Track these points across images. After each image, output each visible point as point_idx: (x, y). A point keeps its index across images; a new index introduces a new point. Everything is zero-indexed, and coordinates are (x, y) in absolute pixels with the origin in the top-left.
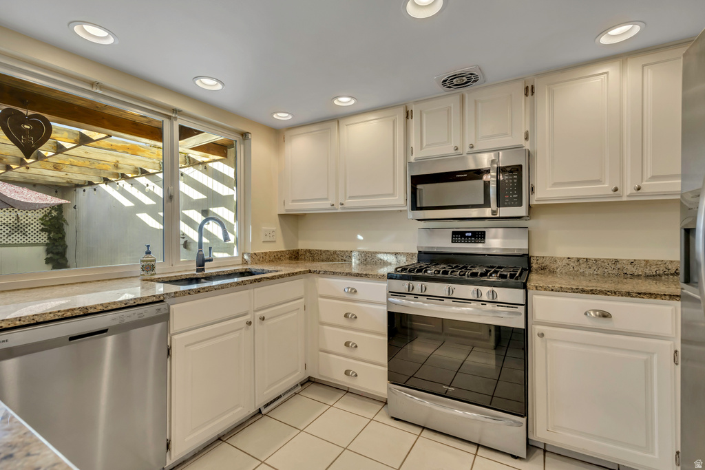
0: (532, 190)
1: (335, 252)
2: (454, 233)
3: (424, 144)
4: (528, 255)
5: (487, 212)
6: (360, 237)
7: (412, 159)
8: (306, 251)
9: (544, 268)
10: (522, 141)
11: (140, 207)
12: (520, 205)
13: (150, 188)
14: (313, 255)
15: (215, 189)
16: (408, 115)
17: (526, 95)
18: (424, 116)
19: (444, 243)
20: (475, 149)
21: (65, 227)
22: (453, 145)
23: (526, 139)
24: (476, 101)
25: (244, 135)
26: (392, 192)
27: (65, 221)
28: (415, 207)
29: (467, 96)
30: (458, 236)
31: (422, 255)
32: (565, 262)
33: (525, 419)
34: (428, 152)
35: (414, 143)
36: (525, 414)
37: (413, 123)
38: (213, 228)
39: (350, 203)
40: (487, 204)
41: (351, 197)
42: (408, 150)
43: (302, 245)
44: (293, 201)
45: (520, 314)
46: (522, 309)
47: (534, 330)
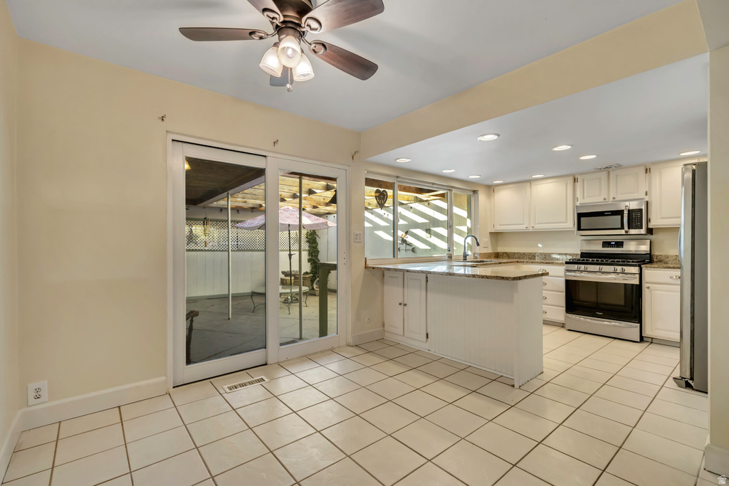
0: (648, 221)
1: (524, 254)
2: (603, 242)
3: (585, 196)
4: (650, 254)
5: (623, 232)
6: (540, 245)
7: (578, 204)
8: (504, 253)
9: (661, 261)
10: (643, 195)
11: (377, 227)
12: (642, 228)
13: (386, 216)
14: (508, 255)
15: (436, 217)
16: (575, 180)
17: (646, 172)
18: (585, 182)
19: (598, 248)
20: (616, 199)
21: (318, 240)
22: (603, 197)
23: (646, 195)
24: (616, 176)
25: (475, 192)
26: (565, 221)
27: (317, 236)
28: (579, 229)
29: (611, 172)
30: (606, 244)
31: (583, 255)
32: (674, 258)
33: (639, 325)
34: (588, 200)
35: (579, 195)
36: (640, 322)
37: (578, 185)
38: (434, 240)
39: (538, 227)
40: (622, 228)
41: (538, 224)
42: (575, 199)
43: (500, 250)
44: (500, 225)
45: (636, 278)
46: (638, 276)
47: (645, 286)
